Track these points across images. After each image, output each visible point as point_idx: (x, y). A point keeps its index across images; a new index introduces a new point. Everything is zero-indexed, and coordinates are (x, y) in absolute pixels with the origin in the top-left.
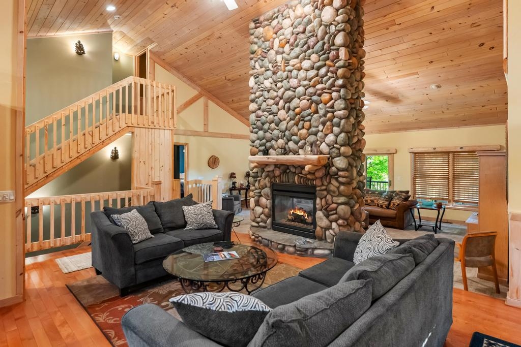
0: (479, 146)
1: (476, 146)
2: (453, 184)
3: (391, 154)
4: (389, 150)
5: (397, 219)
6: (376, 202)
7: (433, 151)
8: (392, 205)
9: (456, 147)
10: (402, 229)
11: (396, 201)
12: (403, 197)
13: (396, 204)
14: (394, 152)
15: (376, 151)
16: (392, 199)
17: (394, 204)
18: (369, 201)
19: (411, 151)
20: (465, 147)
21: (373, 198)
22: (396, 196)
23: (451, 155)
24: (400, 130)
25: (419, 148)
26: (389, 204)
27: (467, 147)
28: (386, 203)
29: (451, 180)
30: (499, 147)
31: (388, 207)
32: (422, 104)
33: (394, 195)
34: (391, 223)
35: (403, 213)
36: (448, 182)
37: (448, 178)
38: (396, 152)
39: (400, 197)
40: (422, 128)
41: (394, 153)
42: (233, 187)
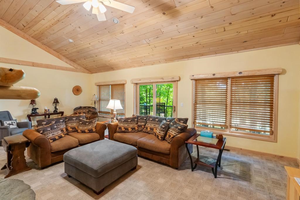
0: (258, 71)
1: (255, 70)
2: (231, 112)
3: (175, 81)
4: (173, 78)
5: (171, 156)
6: (155, 130)
7: (212, 77)
8: (167, 136)
9: (234, 73)
10: (177, 168)
11: (172, 132)
12: (179, 127)
13: (172, 136)
14: (178, 79)
15: (162, 78)
16: (169, 128)
17: (170, 136)
18: (149, 129)
19: (193, 78)
20: (244, 71)
21: (152, 126)
22: (173, 125)
23: (229, 81)
24: (183, 58)
25: (200, 75)
26: (165, 135)
27: (246, 71)
28: (162, 133)
29: (229, 106)
30: (281, 71)
31: (163, 139)
32: (202, 17)
33: (172, 124)
34: (164, 159)
35: (178, 149)
36: (226, 108)
37: (226, 104)
38: (180, 80)
39: (177, 127)
40: (202, 55)
41: (178, 81)
42: (33, 113)
